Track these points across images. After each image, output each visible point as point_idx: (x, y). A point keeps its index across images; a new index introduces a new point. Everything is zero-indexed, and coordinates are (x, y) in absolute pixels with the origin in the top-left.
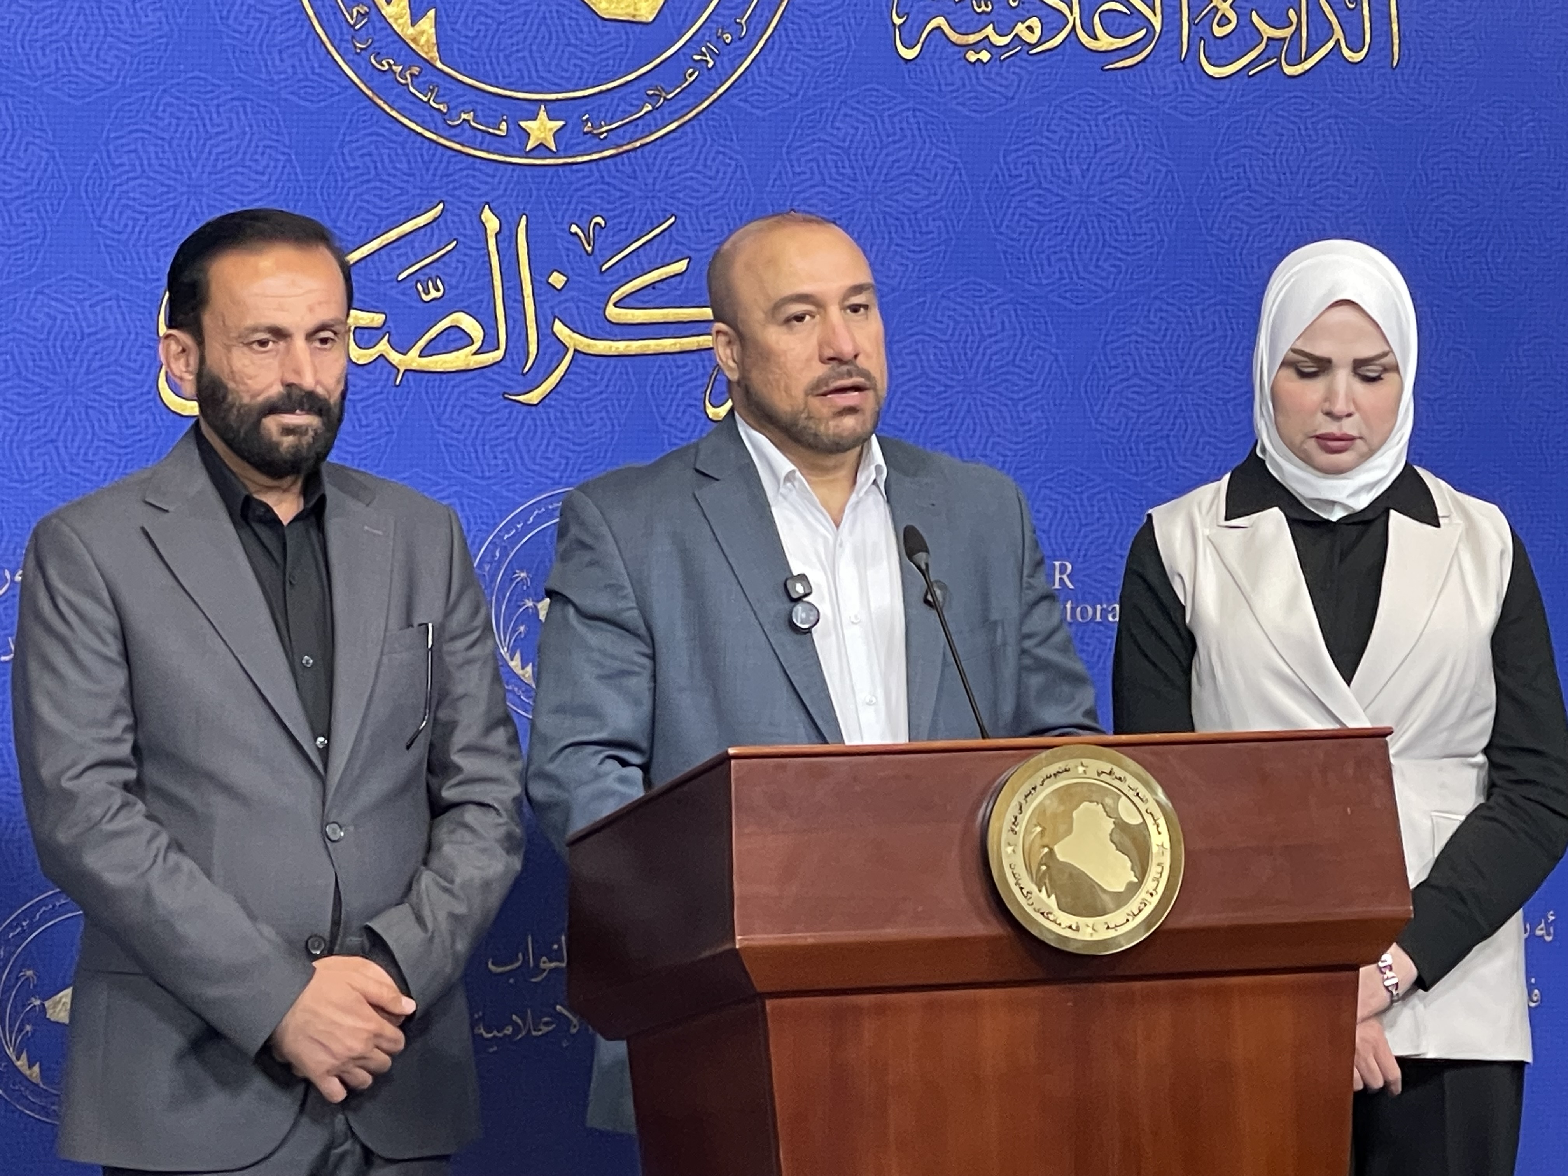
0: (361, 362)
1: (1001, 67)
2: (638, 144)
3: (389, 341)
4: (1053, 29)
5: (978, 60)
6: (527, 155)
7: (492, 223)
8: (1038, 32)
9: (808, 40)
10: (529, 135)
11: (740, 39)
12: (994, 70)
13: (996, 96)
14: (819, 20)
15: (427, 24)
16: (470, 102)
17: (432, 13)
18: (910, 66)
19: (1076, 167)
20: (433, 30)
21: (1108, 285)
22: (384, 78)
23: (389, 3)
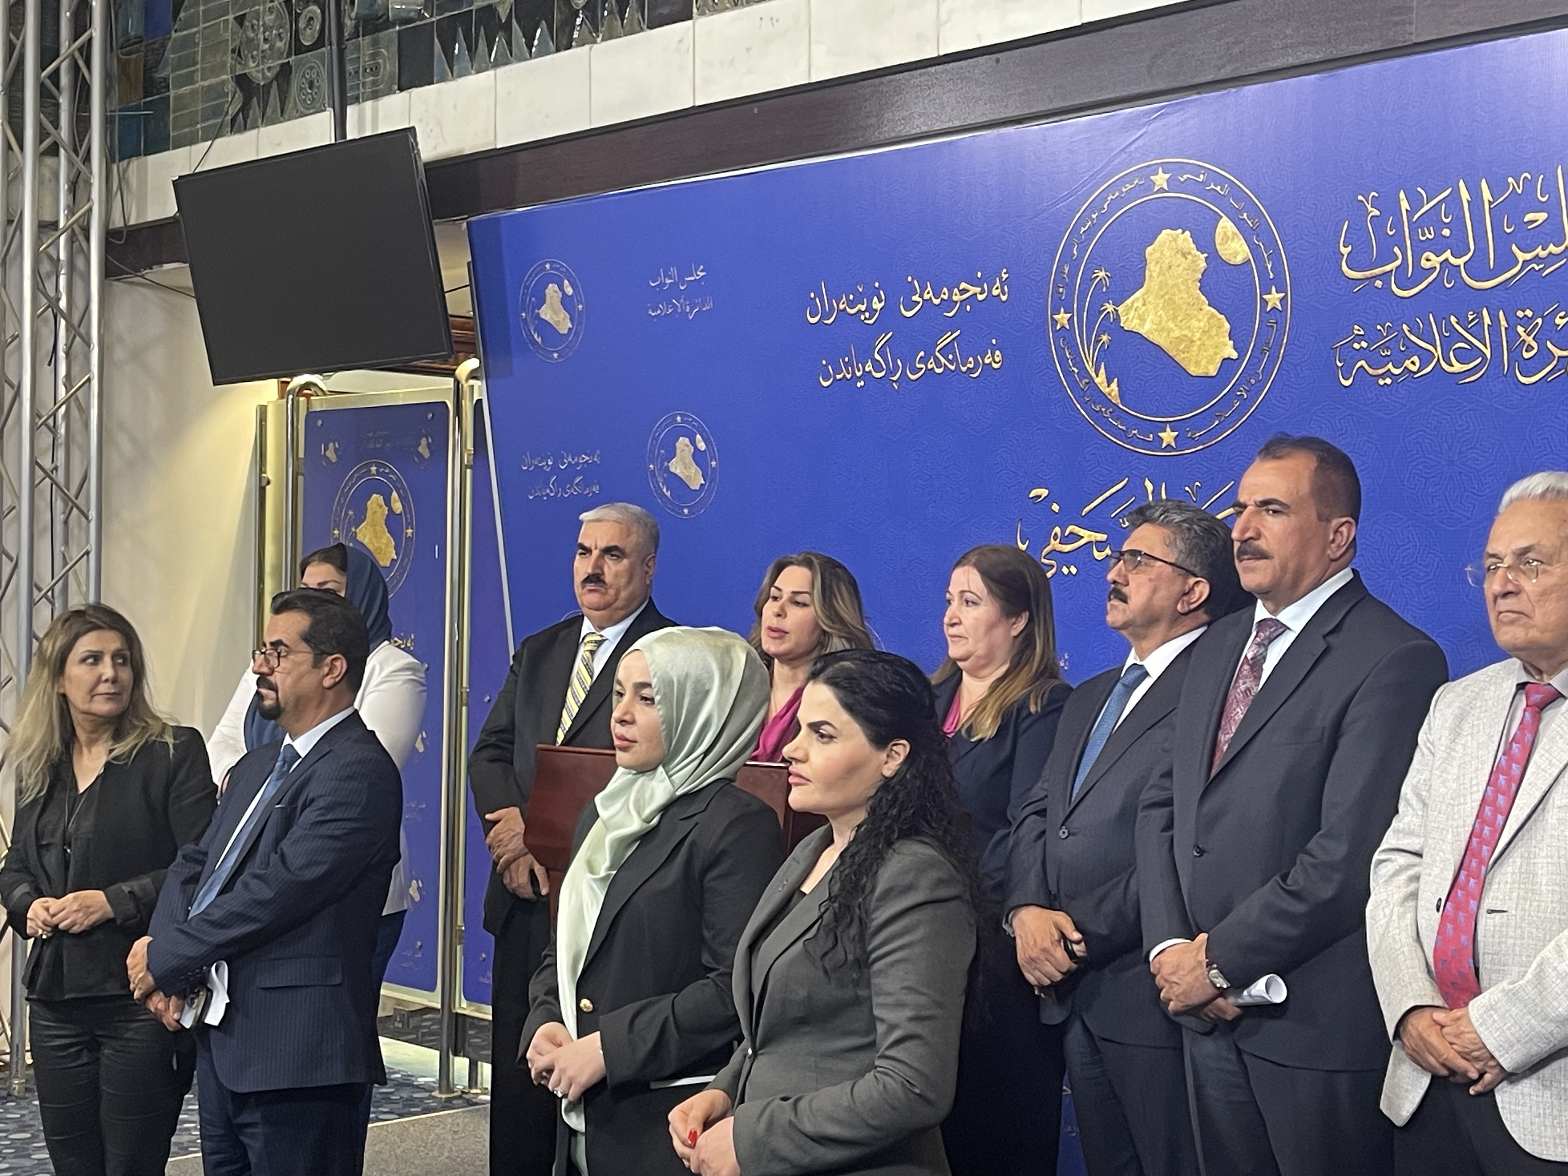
1: (1397, 386)
2: (1213, 442)
4: (1425, 363)
5: (1385, 384)
6: (1163, 450)
7: (1150, 487)
8: (1418, 364)
9: (1293, 380)
10: (1162, 440)
11: (1260, 380)
12: (1394, 388)
13: (1397, 404)
14: (1298, 368)
15: (1114, 386)
16: (1136, 425)
17: (1116, 380)
18: (1348, 390)
19: (1445, 444)
20: (1117, 389)
21: (1468, 515)
22: (1098, 415)
23: (1097, 376)
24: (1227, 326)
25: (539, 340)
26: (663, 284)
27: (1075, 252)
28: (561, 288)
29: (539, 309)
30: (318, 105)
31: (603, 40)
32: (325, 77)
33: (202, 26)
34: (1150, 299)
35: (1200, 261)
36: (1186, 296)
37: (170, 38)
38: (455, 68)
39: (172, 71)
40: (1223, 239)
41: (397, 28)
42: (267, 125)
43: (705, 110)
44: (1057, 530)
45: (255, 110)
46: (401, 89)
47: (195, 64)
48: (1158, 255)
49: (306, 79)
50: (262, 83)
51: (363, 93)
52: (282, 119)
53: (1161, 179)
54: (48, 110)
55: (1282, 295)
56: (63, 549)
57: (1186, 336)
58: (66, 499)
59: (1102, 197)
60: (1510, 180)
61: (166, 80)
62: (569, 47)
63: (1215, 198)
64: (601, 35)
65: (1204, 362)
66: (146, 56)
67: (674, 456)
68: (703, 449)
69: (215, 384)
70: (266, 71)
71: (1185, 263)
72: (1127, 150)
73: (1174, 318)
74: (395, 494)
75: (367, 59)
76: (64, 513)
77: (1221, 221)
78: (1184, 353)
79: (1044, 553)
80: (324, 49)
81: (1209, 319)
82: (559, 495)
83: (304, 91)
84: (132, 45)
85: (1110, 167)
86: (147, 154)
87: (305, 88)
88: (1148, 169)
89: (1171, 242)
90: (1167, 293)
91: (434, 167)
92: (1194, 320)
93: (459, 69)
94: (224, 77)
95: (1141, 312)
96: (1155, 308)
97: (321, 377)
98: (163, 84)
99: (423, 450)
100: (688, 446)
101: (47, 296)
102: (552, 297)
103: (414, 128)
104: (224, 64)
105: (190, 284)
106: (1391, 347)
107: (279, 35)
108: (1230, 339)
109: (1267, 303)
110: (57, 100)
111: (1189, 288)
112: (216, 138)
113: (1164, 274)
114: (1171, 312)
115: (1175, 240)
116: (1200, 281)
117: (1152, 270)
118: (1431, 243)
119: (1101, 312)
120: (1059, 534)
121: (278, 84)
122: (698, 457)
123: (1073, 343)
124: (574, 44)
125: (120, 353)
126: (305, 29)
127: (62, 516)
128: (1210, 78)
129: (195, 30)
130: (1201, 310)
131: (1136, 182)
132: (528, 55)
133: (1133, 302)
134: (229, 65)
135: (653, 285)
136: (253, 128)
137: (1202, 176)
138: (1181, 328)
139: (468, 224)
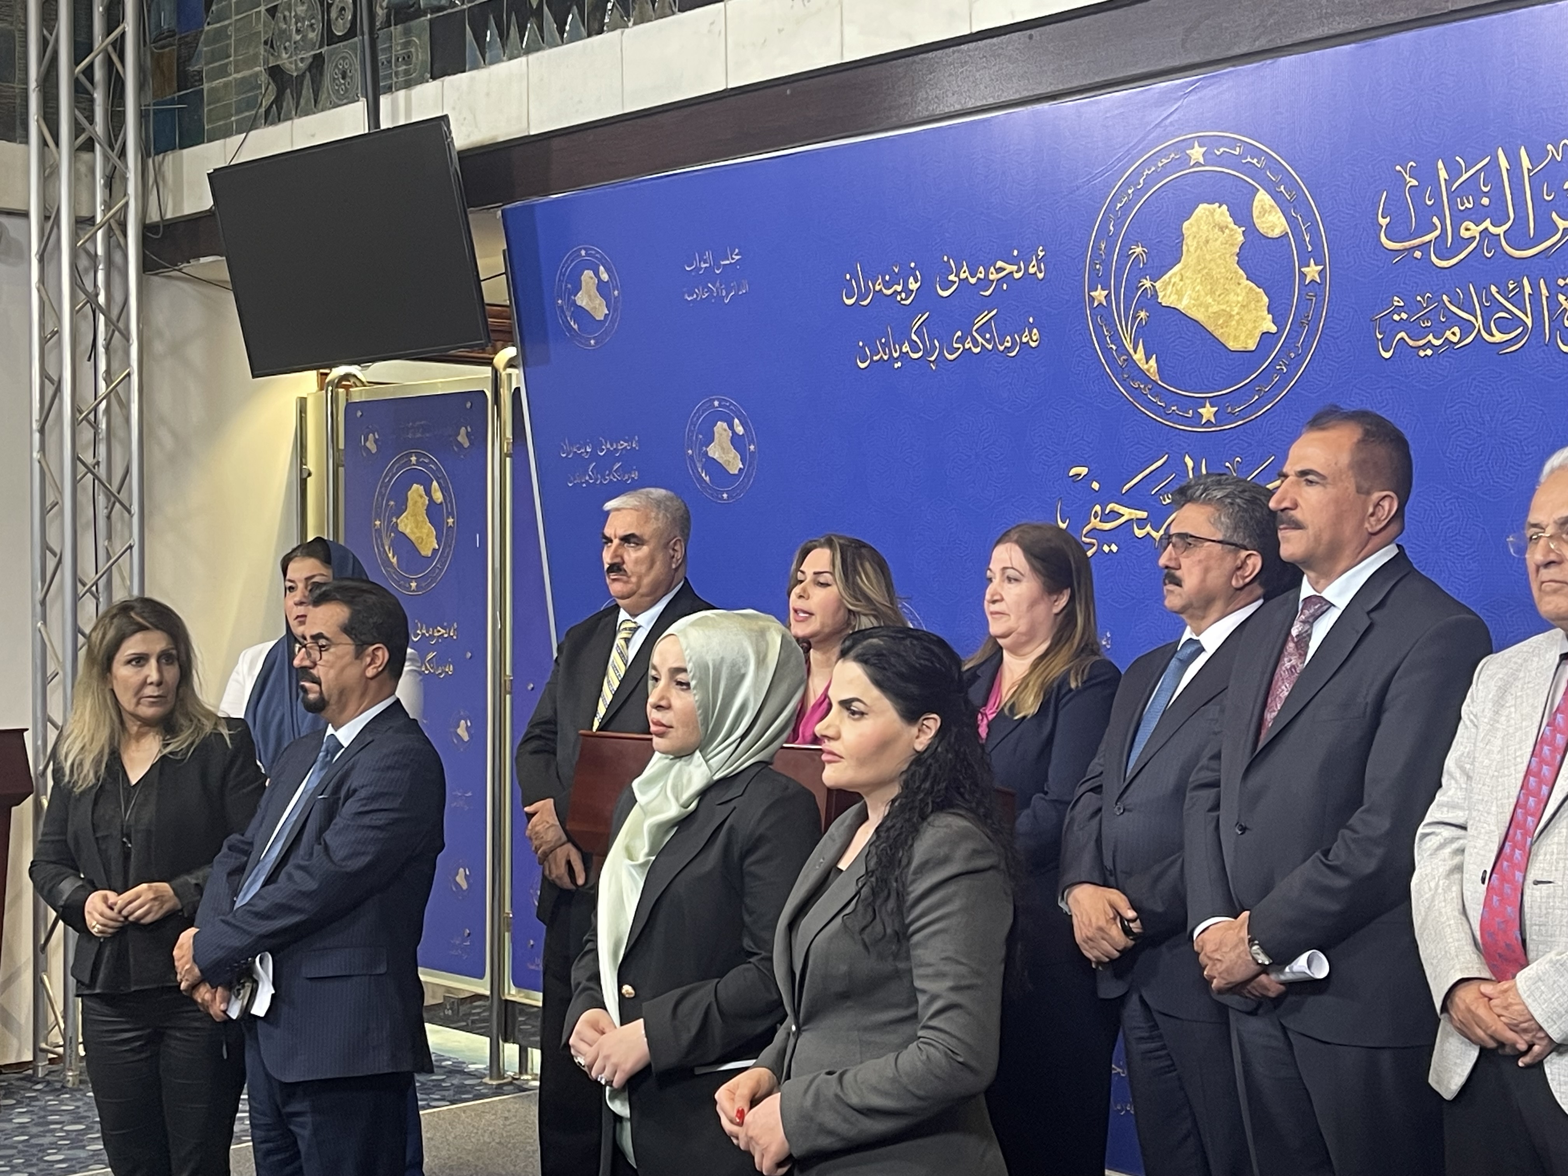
0: (1140, 536)
1: (1438, 358)
2: (1253, 417)
3: (1151, 526)
4: (1466, 333)
5: (1426, 355)
6: (1203, 426)
7: (1190, 463)
8: (1458, 335)
9: (1333, 352)
10: (1201, 416)
11: (1299, 355)
12: (1436, 360)
13: (1438, 375)
14: (1338, 341)
15: (1153, 362)
16: (1174, 401)
17: (1154, 356)
18: (1388, 362)
19: (1487, 415)
20: (1155, 365)
21: (1511, 485)
22: (1136, 392)
23: (1135, 352)
24: (1266, 300)
25: (576, 327)
26: (698, 269)
27: (1112, 228)
28: (597, 274)
29: (575, 296)
30: (351, 96)
31: (635, 24)
32: (358, 67)
33: (234, 18)
34: (1187, 274)
35: (1237, 235)
36: (1224, 270)
37: (202, 31)
38: (487, 55)
39: (207, 64)
40: (1260, 212)
41: (429, 16)
42: (300, 117)
43: (737, 92)
44: (1098, 508)
45: (288, 101)
46: (434, 78)
47: (230, 56)
48: (1194, 229)
49: (339, 69)
50: (295, 74)
51: (396, 83)
52: (315, 110)
53: (1197, 153)
54: (82, 106)
55: (1321, 267)
56: (106, 543)
57: (1223, 310)
58: (109, 493)
59: (1138, 172)
60: (1550, 147)
61: (200, 72)
62: (601, 32)
63: (1251, 171)
64: (632, 20)
65: (1242, 338)
66: (179, 50)
67: (713, 441)
68: (741, 434)
69: (254, 376)
70: (299, 62)
71: (1222, 238)
72: (1163, 124)
73: (1212, 292)
74: (435, 483)
75: (399, 48)
76: (107, 508)
77: (1258, 194)
78: (1222, 328)
79: (1084, 532)
80: (356, 39)
81: (1247, 293)
82: (598, 482)
83: (337, 82)
84: (165, 38)
85: (1146, 142)
86: (182, 147)
87: (338, 79)
88: (1184, 144)
89: (1207, 217)
90: (1205, 268)
91: (467, 155)
92: (1232, 294)
93: (491, 57)
94: (257, 69)
95: (1179, 288)
96: (1193, 283)
97: (359, 368)
98: (197, 78)
99: (462, 438)
100: (725, 430)
101: (85, 292)
102: (587, 283)
103: (446, 116)
104: (256, 56)
105: (227, 277)
106: (1432, 318)
107: (312, 25)
108: (1269, 312)
109: (1306, 275)
110: (92, 95)
111: (1226, 262)
112: (251, 130)
113: (1201, 249)
114: (1209, 287)
115: (1212, 213)
116: (1238, 254)
117: (1190, 245)
118: (1471, 212)
119: (1138, 289)
120: (1100, 513)
121: (311, 76)
122: (736, 441)
123: (1111, 321)
124: (605, 28)
125: (158, 347)
126: (337, 19)
127: (105, 511)
128: (1245, 50)
129: (226, 22)
130: (1239, 284)
131: (1171, 156)
132: (560, 42)
133: (1170, 278)
134: (261, 57)
135: (688, 269)
136: (286, 120)
137: (1238, 149)
138: (1218, 303)
139: (503, 211)
